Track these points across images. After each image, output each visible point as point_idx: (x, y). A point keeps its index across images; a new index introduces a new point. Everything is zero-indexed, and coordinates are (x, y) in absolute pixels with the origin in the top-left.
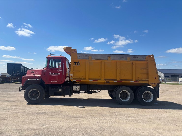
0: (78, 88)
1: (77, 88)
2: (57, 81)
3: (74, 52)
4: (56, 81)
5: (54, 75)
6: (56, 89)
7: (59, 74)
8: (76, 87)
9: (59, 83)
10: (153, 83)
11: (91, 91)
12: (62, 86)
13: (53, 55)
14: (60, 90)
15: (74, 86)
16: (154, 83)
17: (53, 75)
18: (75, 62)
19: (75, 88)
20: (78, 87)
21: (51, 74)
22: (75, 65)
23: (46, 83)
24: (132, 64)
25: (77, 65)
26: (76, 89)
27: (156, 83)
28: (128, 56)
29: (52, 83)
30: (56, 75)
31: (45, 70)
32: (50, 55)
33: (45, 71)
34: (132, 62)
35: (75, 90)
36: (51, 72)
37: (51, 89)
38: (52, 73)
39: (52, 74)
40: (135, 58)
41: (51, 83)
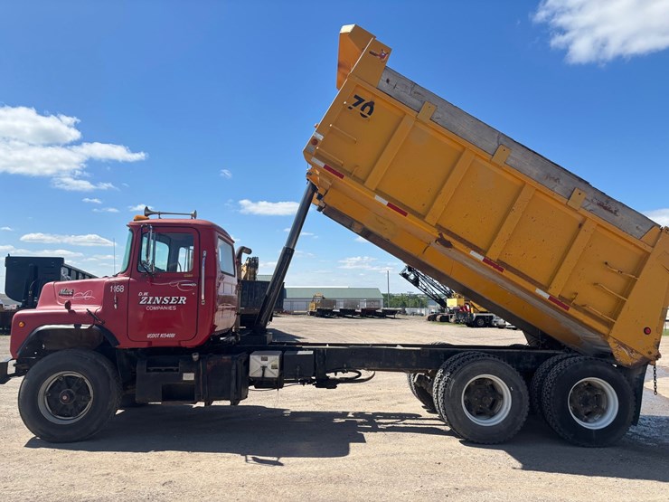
0: (274, 367)
1: (269, 367)
2: (173, 335)
4: (168, 336)
5: (161, 304)
6: (172, 370)
7: (183, 300)
8: (264, 363)
9: (183, 344)
11: (331, 375)
12: (195, 357)
13: (159, 214)
14: (189, 377)
15: (256, 357)
17: (157, 305)
19: (259, 367)
20: (274, 359)
21: (148, 300)
23: (125, 344)
26: (264, 368)
28: (582, 186)
29: (150, 342)
30: (169, 305)
31: (120, 283)
32: (143, 215)
33: (121, 289)
35: (259, 374)
36: (146, 294)
37: (148, 371)
38: (149, 296)
39: (152, 301)
41: (145, 345)
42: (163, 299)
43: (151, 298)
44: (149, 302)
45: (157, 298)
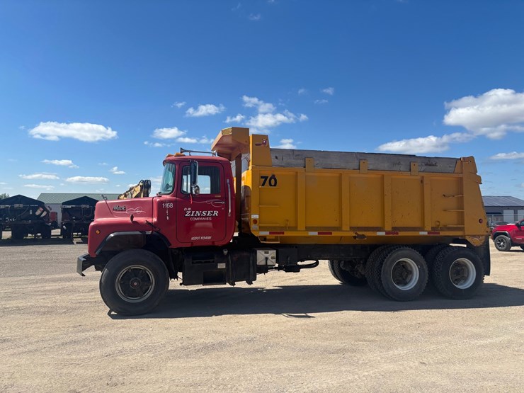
0: (272, 258)
1: (270, 258)
2: (209, 238)
3: (259, 145)
4: (206, 238)
5: (200, 216)
6: (209, 262)
7: (216, 213)
8: (267, 255)
9: (216, 244)
10: (474, 236)
11: (299, 263)
12: (226, 252)
13: (190, 152)
14: (222, 266)
15: (261, 251)
16: (479, 236)
17: (198, 217)
18: (262, 177)
19: (263, 258)
20: (272, 253)
21: (191, 213)
22: (263, 185)
23: (175, 244)
24: (422, 181)
25: (271, 185)
26: (267, 259)
27: (482, 236)
28: (413, 159)
29: (192, 242)
30: (206, 216)
31: (170, 201)
32: (179, 152)
33: (171, 206)
34: (423, 177)
35: (263, 263)
36: (189, 209)
37: (193, 263)
38: (192, 210)
39: (194, 214)
40: (430, 165)
41: (189, 245)
42: (202, 213)
43: (193, 212)
44: (192, 215)
45: (197, 212)
